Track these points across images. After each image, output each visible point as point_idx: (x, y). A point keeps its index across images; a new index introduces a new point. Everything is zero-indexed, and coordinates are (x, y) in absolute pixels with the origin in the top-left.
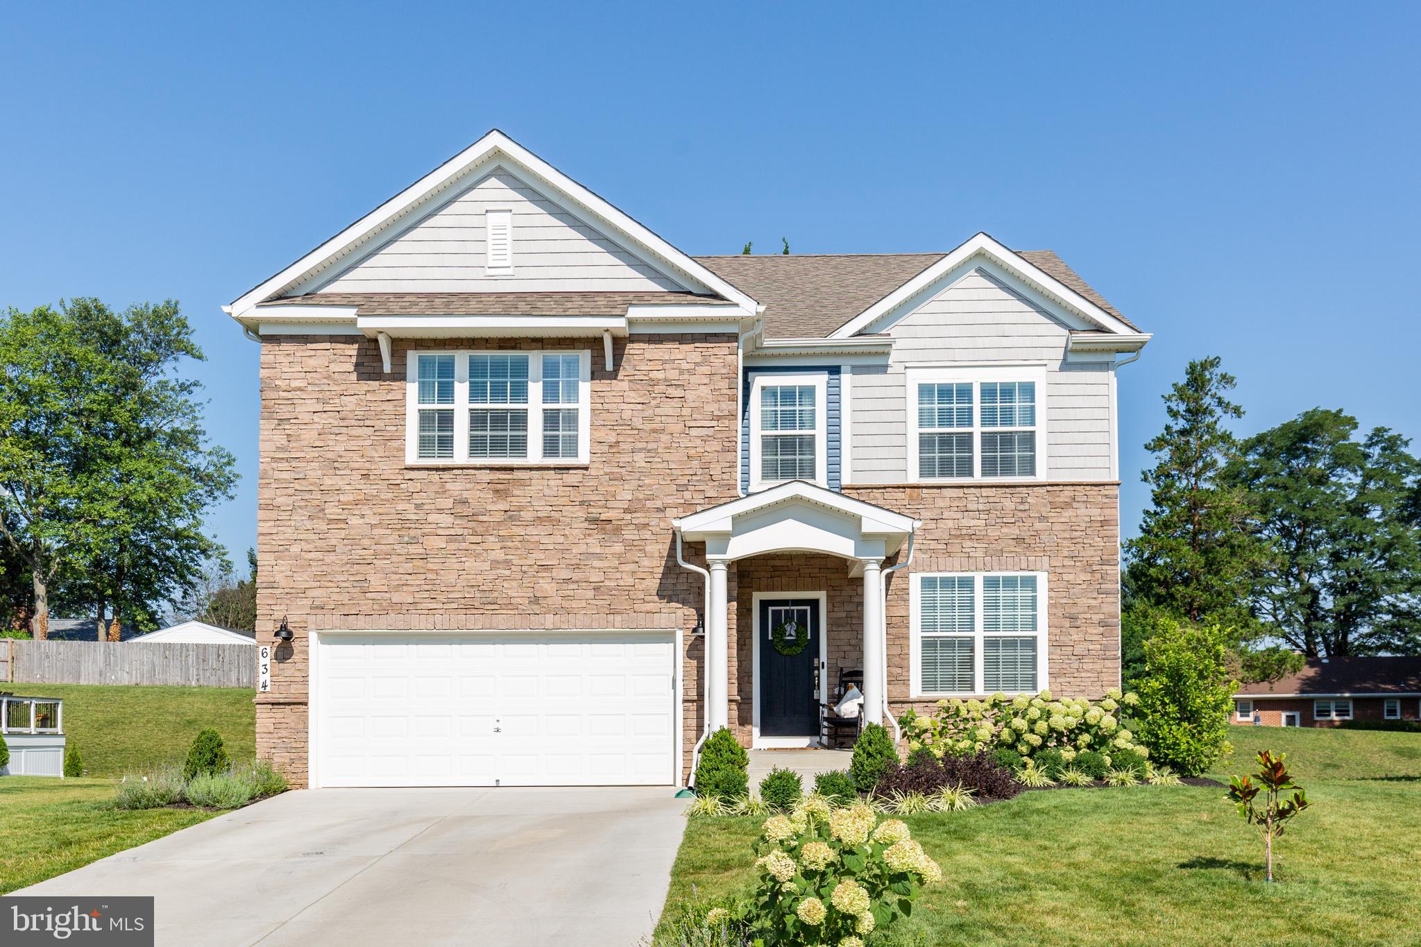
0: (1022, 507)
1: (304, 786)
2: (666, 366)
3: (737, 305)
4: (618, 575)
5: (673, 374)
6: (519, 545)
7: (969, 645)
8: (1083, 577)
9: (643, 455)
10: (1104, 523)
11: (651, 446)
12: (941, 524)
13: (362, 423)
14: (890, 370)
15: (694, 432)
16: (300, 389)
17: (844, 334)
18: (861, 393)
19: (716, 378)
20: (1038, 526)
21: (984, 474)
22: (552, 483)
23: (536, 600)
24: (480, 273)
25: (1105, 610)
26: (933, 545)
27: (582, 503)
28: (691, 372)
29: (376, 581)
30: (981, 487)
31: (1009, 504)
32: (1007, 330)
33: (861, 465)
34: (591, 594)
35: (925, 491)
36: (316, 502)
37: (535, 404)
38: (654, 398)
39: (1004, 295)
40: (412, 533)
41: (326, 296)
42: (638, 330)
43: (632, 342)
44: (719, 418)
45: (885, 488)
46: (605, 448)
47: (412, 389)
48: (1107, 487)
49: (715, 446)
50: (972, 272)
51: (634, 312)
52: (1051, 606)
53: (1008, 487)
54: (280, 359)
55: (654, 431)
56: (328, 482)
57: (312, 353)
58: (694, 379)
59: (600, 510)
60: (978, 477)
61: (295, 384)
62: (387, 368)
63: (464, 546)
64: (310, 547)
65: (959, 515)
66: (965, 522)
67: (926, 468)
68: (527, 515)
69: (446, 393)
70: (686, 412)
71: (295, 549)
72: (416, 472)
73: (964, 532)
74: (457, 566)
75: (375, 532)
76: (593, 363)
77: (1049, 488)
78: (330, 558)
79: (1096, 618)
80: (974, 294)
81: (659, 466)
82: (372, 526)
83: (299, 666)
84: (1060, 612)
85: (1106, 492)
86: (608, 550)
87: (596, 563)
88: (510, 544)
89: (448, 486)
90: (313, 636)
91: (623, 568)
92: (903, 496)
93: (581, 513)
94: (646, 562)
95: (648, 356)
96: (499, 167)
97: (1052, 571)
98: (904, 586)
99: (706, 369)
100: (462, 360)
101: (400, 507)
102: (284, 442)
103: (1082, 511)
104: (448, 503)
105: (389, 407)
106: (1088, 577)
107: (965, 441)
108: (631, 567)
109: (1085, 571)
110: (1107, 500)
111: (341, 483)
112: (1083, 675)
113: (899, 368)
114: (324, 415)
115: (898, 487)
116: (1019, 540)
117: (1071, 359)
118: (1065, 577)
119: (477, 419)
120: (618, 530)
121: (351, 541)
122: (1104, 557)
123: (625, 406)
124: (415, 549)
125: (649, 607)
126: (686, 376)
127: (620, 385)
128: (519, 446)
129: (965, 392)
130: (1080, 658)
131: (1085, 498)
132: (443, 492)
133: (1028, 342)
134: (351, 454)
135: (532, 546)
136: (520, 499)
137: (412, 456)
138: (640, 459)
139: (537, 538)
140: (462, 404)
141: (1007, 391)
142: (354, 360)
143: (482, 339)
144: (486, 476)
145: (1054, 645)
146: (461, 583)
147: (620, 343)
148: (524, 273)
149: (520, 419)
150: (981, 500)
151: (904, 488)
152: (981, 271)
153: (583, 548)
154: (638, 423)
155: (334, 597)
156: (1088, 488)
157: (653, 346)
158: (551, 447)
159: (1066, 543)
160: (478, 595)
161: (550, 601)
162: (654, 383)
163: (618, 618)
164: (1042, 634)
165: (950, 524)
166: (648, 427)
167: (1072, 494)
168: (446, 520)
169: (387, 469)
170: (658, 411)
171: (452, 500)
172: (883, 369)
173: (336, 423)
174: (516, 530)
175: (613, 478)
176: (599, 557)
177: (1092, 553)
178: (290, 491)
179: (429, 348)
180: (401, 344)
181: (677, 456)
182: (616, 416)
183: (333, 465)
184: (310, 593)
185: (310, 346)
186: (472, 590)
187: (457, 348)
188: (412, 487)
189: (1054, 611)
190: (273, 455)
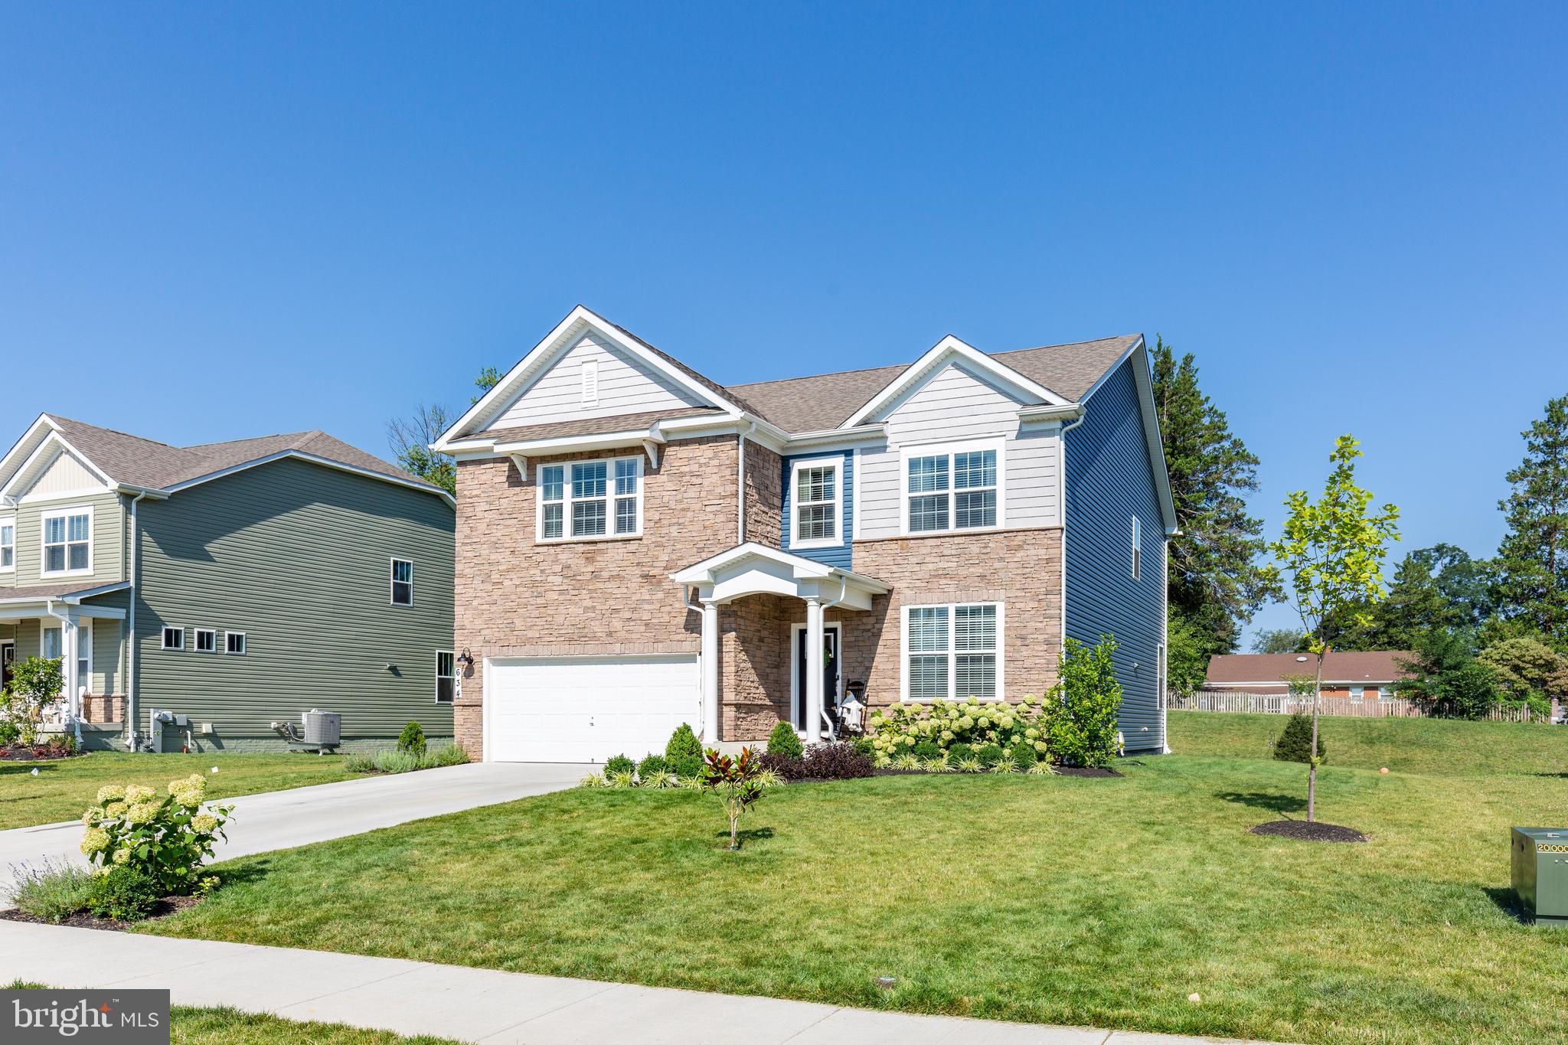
0: (985, 551)
1: (480, 760)
2: (691, 462)
3: (728, 413)
4: (660, 615)
5: (695, 468)
6: (600, 595)
7: (943, 660)
8: (1032, 604)
9: (676, 527)
10: (1049, 560)
11: (681, 521)
12: (924, 567)
13: (511, 516)
14: (888, 450)
15: (708, 509)
16: (477, 496)
17: (849, 425)
18: (867, 469)
19: (723, 468)
20: (997, 565)
21: (959, 525)
22: (620, 551)
23: (610, 634)
24: (579, 407)
25: (1048, 631)
26: (918, 583)
27: (638, 564)
28: (707, 465)
29: (518, 623)
30: (954, 536)
31: (975, 548)
32: (976, 410)
33: (867, 524)
34: (643, 628)
35: (912, 541)
36: (487, 571)
37: (611, 496)
38: (683, 486)
39: (975, 382)
40: (539, 589)
41: (490, 432)
42: (672, 438)
43: (670, 446)
44: (724, 497)
45: (883, 541)
46: (652, 524)
47: (539, 490)
48: (1051, 531)
49: (721, 518)
50: (949, 367)
51: (664, 425)
52: (1007, 629)
53: (974, 535)
54: (467, 477)
55: (683, 510)
56: (492, 557)
57: (484, 471)
58: (708, 470)
59: (649, 569)
60: (952, 528)
61: (475, 493)
62: (524, 478)
63: (568, 597)
64: (483, 601)
65: (937, 560)
66: (941, 565)
67: (914, 524)
68: (605, 574)
69: (560, 493)
70: (703, 494)
71: (475, 603)
72: (541, 548)
73: (940, 572)
74: (564, 611)
75: (518, 589)
76: (646, 464)
77: (1006, 535)
78: (494, 608)
79: (1041, 638)
80: (950, 384)
81: (686, 535)
82: (517, 586)
83: (477, 681)
84: (1013, 634)
85: (1051, 536)
86: (654, 597)
87: (646, 607)
88: (595, 595)
89: (559, 556)
90: (485, 661)
91: (662, 609)
92: (896, 546)
93: (638, 571)
94: (677, 605)
95: (679, 456)
96: (590, 331)
97: (1010, 603)
98: (896, 616)
99: (716, 462)
100: (567, 467)
101: (532, 572)
102: (469, 532)
103: (1032, 552)
104: (558, 568)
105: (525, 504)
106: (1036, 604)
107: (943, 501)
108: (668, 609)
109: (1032, 600)
110: (1050, 542)
111: (499, 557)
112: (1031, 684)
113: (895, 447)
114: (491, 512)
115: (892, 540)
116: (982, 577)
117: (1026, 428)
118: (1018, 605)
119: (578, 509)
120: (660, 582)
121: (505, 596)
122: (1049, 588)
123: (665, 493)
124: (541, 601)
125: (679, 637)
126: (703, 469)
127: (661, 478)
128: (601, 526)
129: (943, 462)
130: (1028, 669)
131: (1034, 541)
132: (556, 561)
133: (991, 418)
134: (504, 538)
135: (608, 596)
136: (601, 563)
137: (539, 539)
138: (674, 530)
139: (610, 590)
140: (568, 499)
141: (975, 459)
142: (507, 473)
143: (578, 453)
144: (581, 548)
145: (1009, 660)
146: (566, 623)
147: (660, 448)
148: (604, 404)
149: (602, 506)
150: (954, 547)
151: (896, 540)
152: (956, 366)
153: (638, 597)
154: (672, 504)
155: (496, 634)
156: (1036, 533)
157: (682, 448)
158: (621, 525)
159: (1018, 578)
160: (576, 631)
161: (618, 634)
162: (683, 474)
163: (660, 645)
164: (999, 652)
165: (931, 566)
166: (679, 507)
167: (1023, 538)
168: (558, 579)
169: (524, 547)
170: (685, 495)
171: (561, 566)
172: (883, 449)
173: (497, 517)
174: (600, 585)
175: (658, 545)
176: (650, 602)
177: (1038, 585)
178: (472, 565)
179: (548, 462)
180: (532, 461)
181: (698, 527)
182: (658, 501)
183: (495, 545)
184: (483, 632)
185: (483, 467)
186: (573, 628)
187: (564, 460)
188: (540, 558)
189: (1009, 633)
190: (462, 541)
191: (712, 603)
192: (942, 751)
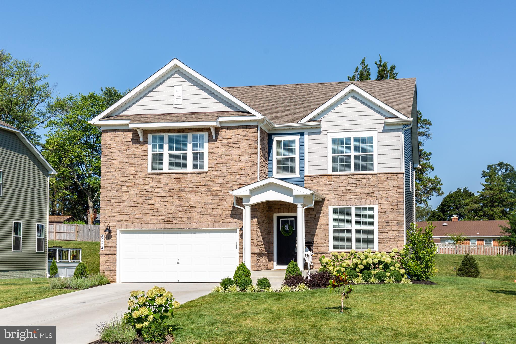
0: (368, 182)
1: (115, 282)
2: (233, 137)
3: (255, 116)
4: (217, 210)
5: (236, 140)
6: (184, 200)
7: (349, 232)
8: (391, 207)
9: (225, 168)
10: (398, 187)
11: (228, 165)
12: (340, 189)
13: (133, 159)
14: (321, 133)
15: (242, 160)
16: (114, 148)
17: (303, 122)
18: (311, 142)
19: (251, 140)
20: (374, 189)
21: (355, 170)
22: (195, 178)
23: (190, 218)
24: (172, 107)
25: (398, 219)
26: (337, 196)
27: (205, 185)
28: (241, 139)
29: (138, 212)
30: (354, 175)
31: (364, 181)
32: (363, 118)
33: (311, 168)
34: (208, 216)
35: (334, 177)
36: (119, 186)
37: (190, 151)
38: (229, 148)
39: (362, 105)
40: (150, 196)
41: (122, 116)
42: (223, 125)
43: (222, 129)
44: (251, 155)
45: (319, 176)
46: (213, 166)
47: (150, 147)
48: (399, 174)
49: (250, 164)
50: (351, 97)
51: (221, 119)
52: (379, 218)
53: (363, 175)
54: (108, 138)
55: (229, 160)
56: (123, 179)
57: (118, 135)
58: (242, 141)
59: (211, 187)
60: (353, 171)
61: (112, 146)
62: (141, 140)
63: (166, 200)
64: (117, 201)
65: (346, 185)
66: (348, 188)
67: (335, 168)
68: (187, 189)
69: (161, 148)
70: (240, 153)
71: (112, 202)
72: (151, 175)
73: (348, 191)
74: (164, 207)
75: (138, 195)
76: (209, 137)
77: (378, 175)
78: (123, 205)
79: (395, 222)
80: (351, 105)
81: (231, 172)
82: (137, 194)
83: (113, 241)
84: (382, 220)
85: (399, 176)
86: (214, 201)
87: (210, 206)
88: (181, 199)
89: (161, 180)
90: (118, 231)
91: (219, 207)
92: (326, 179)
93: (205, 188)
94: (226, 205)
95: (227, 134)
96: (178, 70)
97: (380, 205)
98: (326, 211)
99: (246, 138)
100: (166, 136)
101: (146, 187)
102: (109, 166)
103: (390, 183)
104: (161, 185)
105: (142, 153)
106: (393, 207)
107: (349, 158)
108: (221, 207)
109: (391, 205)
110: (399, 179)
111: (127, 179)
112: (391, 243)
113: (324, 133)
114: (122, 156)
115: (324, 176)
116: (368, 194)
117: (386, 128)
118: (384, 207)
119: (171, 157)
120: (217, 194)
121: (131, 199)
122: (398, 200)
123: (219, 151)
124: (150, 201)
125: (227, 220)
126: (240, 140)
127: (218, 144)
128: (185, 165)
129: (348, 140)
130: (390, 237)
131: (391, 178)
132: (159, 182)
133: (371, 122)
134: (130, 169)
135: (189, 200)
136: (185, 184)
137: (150, 170)
138: (224, 169)
139: (190, 197)
140: (166, 151)
141: (364, 140)
142: (131, 137)
143: (172, 129)
144: (174, 176)
145: (380, 232)
146: (165, 213)
147: (217, 130)
148: (186, 106)
149: (185, 156)
150: (354, 180)
151: (326, 176)
152: (354, 97)
153: (205, 200)
154: (224, 157)
155: (125, 218)
156: (392, 175)
157: (229, 130)
158: (195, 165)
159: (384, 195)
160: (171, 217)
161: (194, 219)
162: (229, 143)
163: (217, 224)
164: (376, 228)
165: (343, 188)
166: (227, 158)
167: (387, 177)
168: (161, 191)
169: (141, 174)
170: (230, 153)
171: (162, 184)
172: (319, 133)
173: (125, 159)
174: (185, 195)
175: (216, 176)
176: (211, 203)
177: (394, 198)
178: (111, 182)
179: (155, 133)
180: (146, 132)
181: (237, 168)
182: (216, 155)
183: (124, 173)
184: (117, 217)
185: (117, 133)
186: (169, 215)
187: (164, 132)
188: (150, 180)
189: (380, 220)
190: (105, 170)
191: (249, 205)
192: (358, 274)
